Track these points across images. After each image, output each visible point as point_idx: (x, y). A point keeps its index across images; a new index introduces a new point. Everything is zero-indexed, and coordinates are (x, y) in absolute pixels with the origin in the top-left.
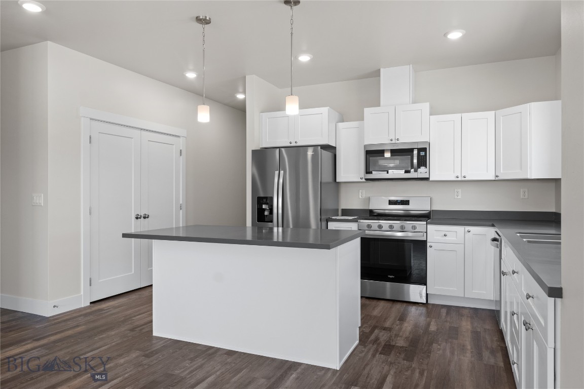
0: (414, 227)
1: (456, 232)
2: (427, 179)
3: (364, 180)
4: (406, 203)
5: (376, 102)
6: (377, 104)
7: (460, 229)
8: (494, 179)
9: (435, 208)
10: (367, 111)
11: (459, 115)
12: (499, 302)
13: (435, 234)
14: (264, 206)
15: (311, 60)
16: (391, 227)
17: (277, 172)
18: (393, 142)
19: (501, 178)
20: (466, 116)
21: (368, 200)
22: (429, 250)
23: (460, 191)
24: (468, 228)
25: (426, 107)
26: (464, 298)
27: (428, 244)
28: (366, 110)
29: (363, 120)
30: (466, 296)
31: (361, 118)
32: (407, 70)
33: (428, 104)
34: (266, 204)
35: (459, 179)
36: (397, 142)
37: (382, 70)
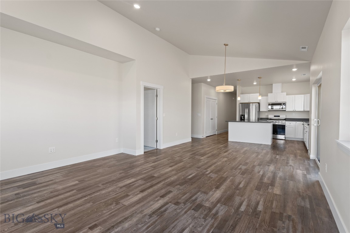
1: (293, 123)
2: (285, 111)
4: (279, 116)
5: (271, 92)
6: (272, 92)
7: (294, 123)
9: (287, 118)
10: (269, 94)
11: (294, 95)
12: (303, 139)
13: (287, 124)
15: (256, 84)
19: (305, 110)
20: (296, 96)
22: (286, 127)
24: (296, 122)
25: (285, 93)
31: (267, 96)
32: (280, 85)
33: (286, 93)
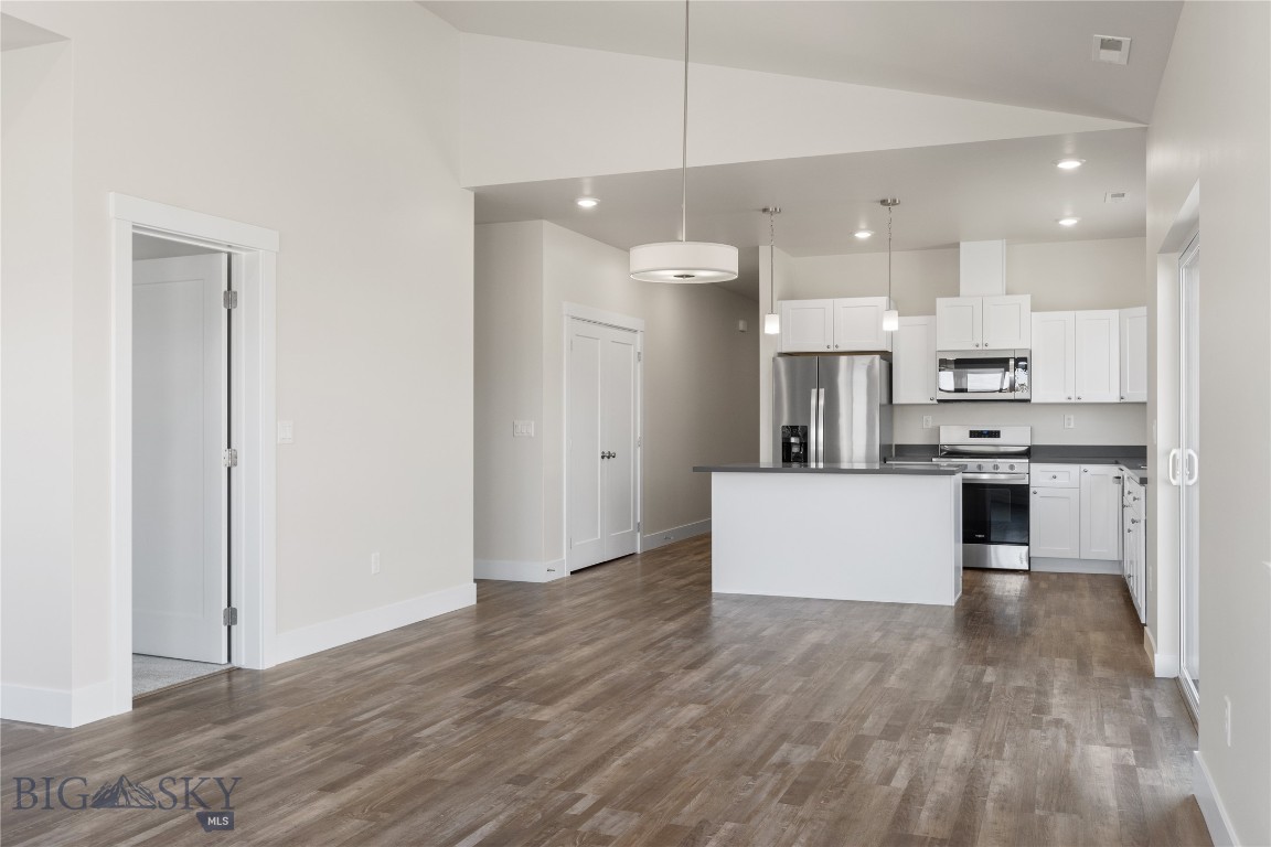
0: (996, 467)
3: (935, 402)
8: (1118, 401)
14: (793, 440)
16: (980, 467)
17: (814, 391)
18: (980, 348)
21: (937, 431)
23: (1072, 417)
26: (1080, 560)
27: (1032, 490)
28: (938, 300)
29: (934, 314)
30: (1082, 557)
34: (796, 435)
35: (1073, 401)
36: (985, 348)
37: (962, 244)
